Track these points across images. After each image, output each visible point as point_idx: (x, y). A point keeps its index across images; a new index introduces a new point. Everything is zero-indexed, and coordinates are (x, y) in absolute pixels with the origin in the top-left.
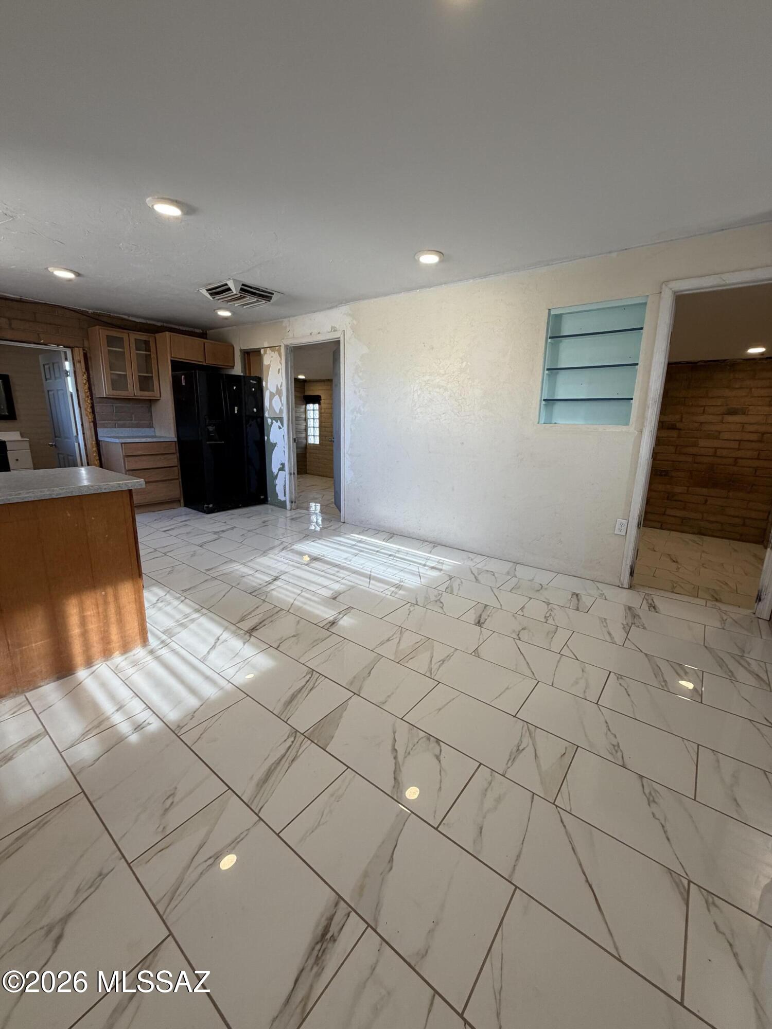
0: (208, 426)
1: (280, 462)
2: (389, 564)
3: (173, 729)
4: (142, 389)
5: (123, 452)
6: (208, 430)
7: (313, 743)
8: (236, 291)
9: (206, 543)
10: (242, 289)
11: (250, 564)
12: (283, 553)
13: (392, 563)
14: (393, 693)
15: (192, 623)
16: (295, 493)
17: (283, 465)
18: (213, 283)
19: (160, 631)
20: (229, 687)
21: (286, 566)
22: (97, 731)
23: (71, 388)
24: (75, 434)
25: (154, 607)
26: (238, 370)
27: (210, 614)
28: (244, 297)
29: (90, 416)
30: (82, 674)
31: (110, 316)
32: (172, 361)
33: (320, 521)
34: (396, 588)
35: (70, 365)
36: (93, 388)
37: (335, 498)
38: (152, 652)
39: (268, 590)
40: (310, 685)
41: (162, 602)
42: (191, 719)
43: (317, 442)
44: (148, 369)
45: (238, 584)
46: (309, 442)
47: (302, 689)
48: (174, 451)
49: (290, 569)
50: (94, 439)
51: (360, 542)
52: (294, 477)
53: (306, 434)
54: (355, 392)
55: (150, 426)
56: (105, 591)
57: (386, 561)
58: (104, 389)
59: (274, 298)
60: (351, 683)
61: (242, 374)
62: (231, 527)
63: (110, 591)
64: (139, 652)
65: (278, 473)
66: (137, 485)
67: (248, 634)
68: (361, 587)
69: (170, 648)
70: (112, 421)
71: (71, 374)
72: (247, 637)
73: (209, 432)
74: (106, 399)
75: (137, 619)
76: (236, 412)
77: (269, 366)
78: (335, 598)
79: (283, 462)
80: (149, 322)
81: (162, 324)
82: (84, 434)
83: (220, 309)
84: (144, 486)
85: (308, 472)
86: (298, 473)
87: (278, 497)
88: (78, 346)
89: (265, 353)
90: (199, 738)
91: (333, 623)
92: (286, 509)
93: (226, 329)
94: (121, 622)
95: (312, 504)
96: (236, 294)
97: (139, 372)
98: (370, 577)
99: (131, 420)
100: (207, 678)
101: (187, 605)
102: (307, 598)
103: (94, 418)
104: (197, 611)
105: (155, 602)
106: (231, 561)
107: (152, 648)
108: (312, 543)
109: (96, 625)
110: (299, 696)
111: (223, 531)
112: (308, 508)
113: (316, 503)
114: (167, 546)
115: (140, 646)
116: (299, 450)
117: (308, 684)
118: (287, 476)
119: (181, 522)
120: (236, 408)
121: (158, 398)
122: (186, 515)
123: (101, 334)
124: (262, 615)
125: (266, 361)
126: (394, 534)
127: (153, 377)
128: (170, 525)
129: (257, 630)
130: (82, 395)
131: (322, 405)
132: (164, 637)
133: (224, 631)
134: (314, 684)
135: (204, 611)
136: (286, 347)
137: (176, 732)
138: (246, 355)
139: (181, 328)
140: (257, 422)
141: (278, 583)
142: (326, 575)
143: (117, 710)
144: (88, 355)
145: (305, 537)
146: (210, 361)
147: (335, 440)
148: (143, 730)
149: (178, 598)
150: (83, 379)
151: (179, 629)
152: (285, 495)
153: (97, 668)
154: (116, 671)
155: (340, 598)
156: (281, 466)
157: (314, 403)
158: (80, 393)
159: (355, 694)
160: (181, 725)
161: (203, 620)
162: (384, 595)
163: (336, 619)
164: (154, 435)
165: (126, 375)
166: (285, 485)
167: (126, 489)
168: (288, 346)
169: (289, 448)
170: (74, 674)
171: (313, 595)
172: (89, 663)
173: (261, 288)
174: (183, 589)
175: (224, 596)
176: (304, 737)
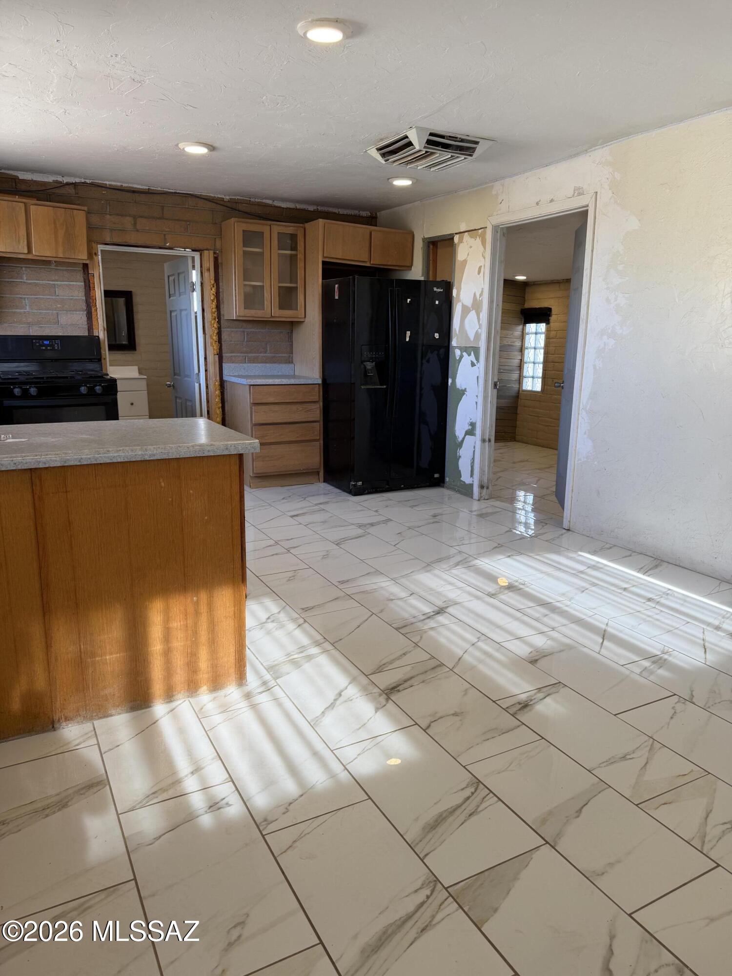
0: (365, 361)
1: (468, 421)
2: (644, 617)
3: (258, 823)
4: (281, 307)
5: (250, 398)
6: (365, 367)
7: (460, 910)
8: (420, 146)
9: (345, 540)
10: (429, 142)
11: (403, 581)
12: (458, 571)
13: (650, 614)
14: (619, 862)
15: (308, 661)
16: (489, 473)
17: (473, 425)
18: (387, 138)
19: (264, 667)
20: (343, 776)
21: (459, 592)
22: (165, 796)
23: (196, 306)
24: (196, 371)
25: (262, 628)
26: (416, 273)
27: (334, 652)
28: (432, 154)
29: (216, 346)
30: (159, 709)
31: (250, 203)
32: (324, 263)
33: (531, 521)
34: (654, 662)
35: (197, 275)
36: (222, 306)
37: (557, 485)
38: (248, 696)
39: (426, 627)
40: (471, 806)
41: (273, 621)
42: (284, 813)
43: (538, 387)
44: (293, 278)
45: (382, 611)
46: (524, 388)
47: (455, 810)
48: (316, 398)
49: (463, 598)
50: (218, 378)
51: (594, 567)
52: (490, 447)
53: (520, 374)
54: (608, 301)
55: (290, 361)
56: (197, 597)
57: (639, 609)
58: (234, 309)
59: (480, 150)
60: (544, 821)
61: (422, 279)
62: (385, 519)
63: (203, 596)
64: (232, 692)
65: (464, 438)
66: (249, 448)
67: (384, 695)
68: (585, 650)
69: (273, 694)
70: (241, 353)
71: (198, 287)
72: (382, 700)
73: (366, 370)
74: (235, 322)
75: (234, 642)
76: (407, 339)
77: (465, 262)
78: (534, 662)
79: (473, 420)
80: (299, 206)
81: (315, 208)
82: (206, 371)
83: (398, 177)
84: (258, 450)
85: (518, 438)
86: (497, 439)
87: (461, 477)
88: (209, 248)
89: (461, 241)
90: (290, 847)
91: (525, 706)
92: (472, 497)
93: (405, 206)
94: (213, 642)
95: (521, 494)
96: (420, 151)
97: (279, 282)
98: (604, 635)
99: (265, 352)
100: (315, 754)
101: (305, 632)
102: (486, 653)
103: (220, 349)
104: (318, 644)
105: (264, 620)
106: (378, 572)
107: (249, 690)
108: (508, 560)
109: (182, 644)
110: (451, 819)
111: (372, 525)
112: (513, 499)
113: (526, 491)
114: (292, 539)
115: (234, 683)
116: (503, 401)
117: (468, 802)
118: (479, 444)
119: (317, 505)
120: (408, 333)
121: (302, 320)
122: (325, 494)
123: (236, 228)
124: (409, 668)
125: (461, 253)
126: (662, 561)
127: (297, 287)
128: (302, 508)
129: (399, 691)
130: (208, 316)
131: (552, 324)
132: (268, 677)
133: (349, 684)
134: (478, 806)
135: (327, 646)
136: (495, 228)
137: (261, 828)
138: (431, 246)
139: (342, 211)
140: (438, 355)
141: (441, 618)
142: (526, 618)
143: (192, 773)
144: (220, 261)
145: (496, 547)
146: (377, 260)
147: (566, 385)
148: (219, 811)
149: (294, 620)
150: (210, 293)
151: (287, 668)
152: (472, 475)
153: (180, 704)
154: (200, 715)
155: (542, 663)
156: (470, 427)
157: (538, 321)
158: (206, 314)
159: (547, 842)
160: (270, 818)
161: (323, 660)
162: (627, 672)
163: (531, 700)
164: (293, 374)
165: (262, 287)
166: (473, 459)
167: (235, 453)
168: (499, 226)
169: (485, 397)
170: (150, 707)
171: (498, 650)
172: (169, 696)
173: (459, 136)
174: (303, 607)
175: (359, 626)
176: (448, 895)
